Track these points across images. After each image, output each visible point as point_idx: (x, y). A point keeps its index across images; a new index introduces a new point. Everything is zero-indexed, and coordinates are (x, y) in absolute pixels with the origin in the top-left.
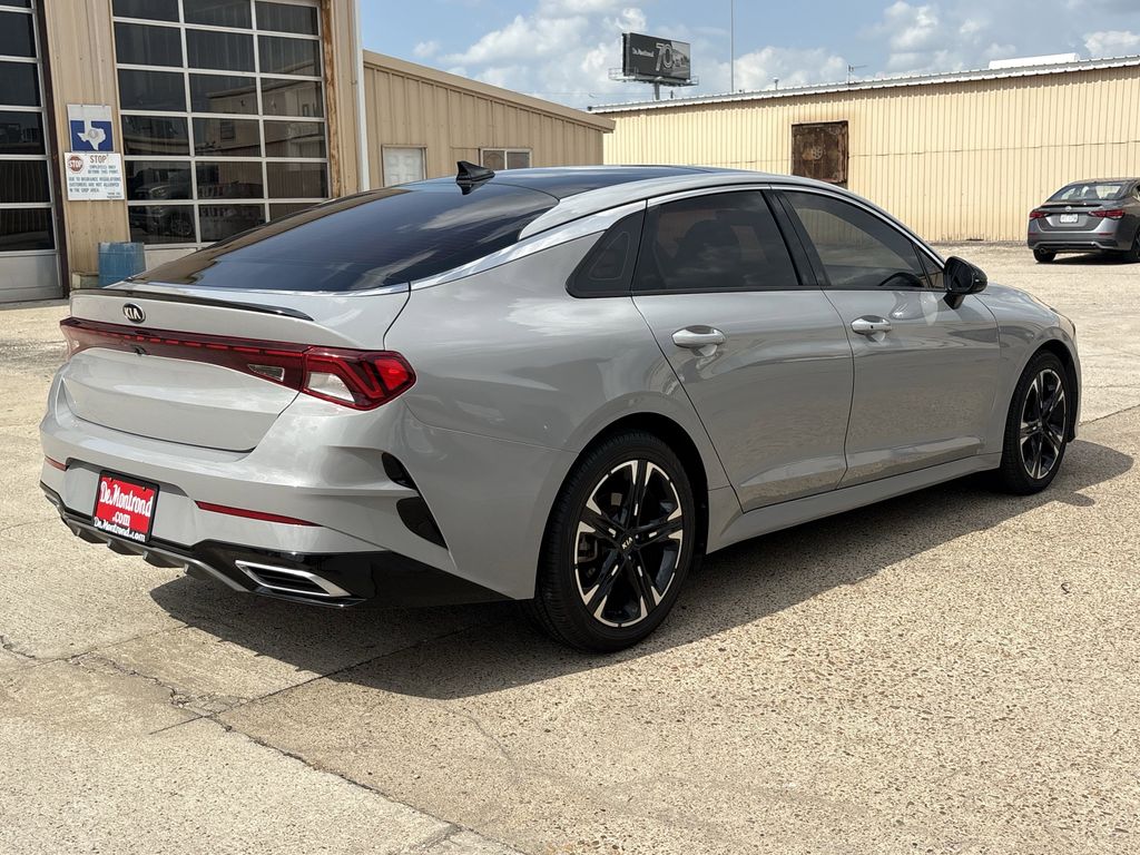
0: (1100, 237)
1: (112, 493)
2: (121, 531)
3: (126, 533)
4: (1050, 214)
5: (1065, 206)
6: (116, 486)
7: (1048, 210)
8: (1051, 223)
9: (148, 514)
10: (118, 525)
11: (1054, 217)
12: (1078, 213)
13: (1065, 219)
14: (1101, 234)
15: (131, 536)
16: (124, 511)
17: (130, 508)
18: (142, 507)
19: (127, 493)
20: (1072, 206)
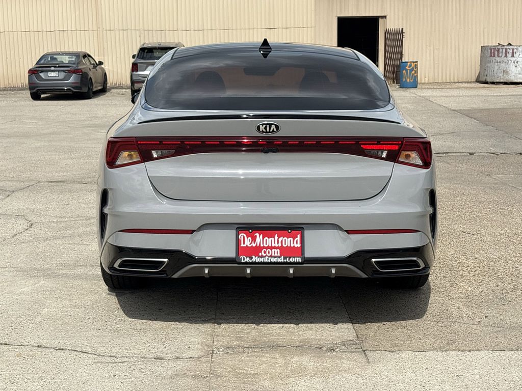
0: (73, 85)
1: (254, 239)
2: (274, 260)
3: (281, 260)
4: (42, 72)
5: (50, 67)
7: (39, 69)
8: (43, 77)
9: (298, 245)
10: (271, 257)
11: (44, 73)
12: (58, 71)
13: (52, 74)
14: (72, 83)
16: (271, 248)
18: (288, 242)
19: (271, 236)
20: (54, 67)
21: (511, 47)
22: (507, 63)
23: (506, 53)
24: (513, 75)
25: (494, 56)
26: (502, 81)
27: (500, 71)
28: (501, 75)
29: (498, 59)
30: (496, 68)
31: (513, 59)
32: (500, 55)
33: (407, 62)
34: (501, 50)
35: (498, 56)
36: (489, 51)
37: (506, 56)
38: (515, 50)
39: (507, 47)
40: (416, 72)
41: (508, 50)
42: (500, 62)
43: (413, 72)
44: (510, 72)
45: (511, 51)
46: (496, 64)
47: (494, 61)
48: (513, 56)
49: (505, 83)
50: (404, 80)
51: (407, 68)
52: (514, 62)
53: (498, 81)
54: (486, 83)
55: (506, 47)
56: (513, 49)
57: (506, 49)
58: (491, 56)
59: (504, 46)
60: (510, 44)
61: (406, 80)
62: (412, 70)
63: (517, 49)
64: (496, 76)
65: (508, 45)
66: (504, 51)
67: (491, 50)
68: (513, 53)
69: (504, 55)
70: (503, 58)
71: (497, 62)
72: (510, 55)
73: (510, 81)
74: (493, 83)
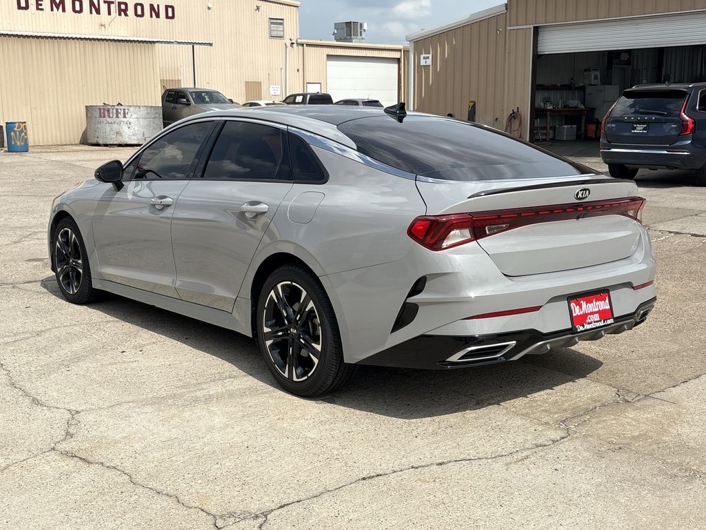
1: (581, 307)
2: (598, 325)
3: (602, 324)
6: (582, 302)
9: (608, 307)
10: (595, 322)
15: (606, 323)
16: (593, 313)
17: (597, 310)
18: (603, 305)
19: (591, 302)
21: (122, 107)
22: (119, 124)
23: (117, 113)
24: (127, 136)
25: (104, 117)
26: (115, 143)
27: (112, 132)
28: (114, 137)
29: (109, 120)
30: (108, 129)
31: (125, 120)
32: (111, 116)
33: (16, 123)
34: (111, 110)
35: (109, 117)
36: (98, 111)
37: (117, 117)
38: (127, 111)
39: (118, 107)
40: (26, 134)
41: (119, 111)
42: (111, 123)
43: (23, 134)
44: (123, 134)
45: (122, 111)
46: (108, 125)
47: (105, 122)
48: (125, 117)
49: (120, 145)
50: (13, 143)
51: (16, 129)
52: (127, 123)
53: (111, 143)
54: (98, 145)
55: (116, 107)
56: (124, 110)
57: (117, 110)
58: (100, 117)
59: (114, 106)
60: (119, 104)
61: (16, 143)
62: (21, 132)
63: (128, 110)
64: (109, 138)
65: (118, 105)
66: (115, 111)
67: (100, 110)
68: (124, 113)
69: (115, 115)
70: (114, 119)
71: (109, 123)
72: (121, 116)
73: (125, 143)
74: (106, 145)
